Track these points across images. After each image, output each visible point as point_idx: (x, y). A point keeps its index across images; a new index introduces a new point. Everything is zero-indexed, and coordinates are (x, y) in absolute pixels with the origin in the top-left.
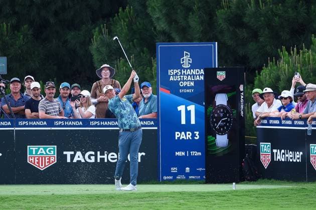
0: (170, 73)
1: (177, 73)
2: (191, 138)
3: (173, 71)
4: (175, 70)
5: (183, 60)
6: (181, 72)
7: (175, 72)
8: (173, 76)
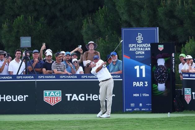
0: (130, 46)
1: (134, 46)
2: (142, 86)
3: (132, 45)
4: (133, 44)
5: (138, 38)
6: (136, 45)
7: (133, 46)
8: (132, 48)
